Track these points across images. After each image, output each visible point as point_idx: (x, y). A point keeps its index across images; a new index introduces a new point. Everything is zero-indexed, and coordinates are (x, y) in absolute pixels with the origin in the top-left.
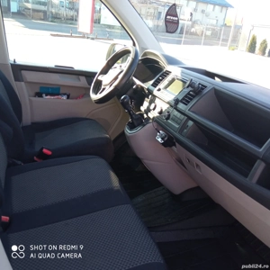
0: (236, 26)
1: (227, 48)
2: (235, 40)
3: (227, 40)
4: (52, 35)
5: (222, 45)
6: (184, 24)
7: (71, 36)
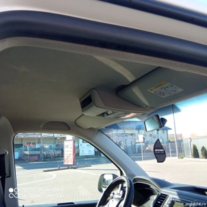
0: (178, 141)
1: (177, 158)
2: (181, 151)
3: (175, 152)
4: (44, 171)
5: (173, 156)
6: (140, 146)
7: (59, 169)
